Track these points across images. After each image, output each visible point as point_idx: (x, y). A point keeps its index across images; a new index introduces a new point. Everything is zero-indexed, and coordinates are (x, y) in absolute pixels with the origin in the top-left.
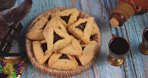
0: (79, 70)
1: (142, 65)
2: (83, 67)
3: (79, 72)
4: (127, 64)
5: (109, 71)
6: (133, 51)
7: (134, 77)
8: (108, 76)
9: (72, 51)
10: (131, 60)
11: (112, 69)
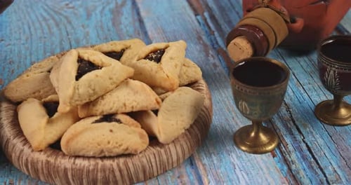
0: (153, 160)
1: (333, 147)
2: (162, 151)
3: (154, 164)
4: (290, 148)
5: (241, 167)
6: (301, 121)
7: (316, 173)
8: (240, 176)
9: (128, 100)
10: (299, 138)
11: (249, 161)
